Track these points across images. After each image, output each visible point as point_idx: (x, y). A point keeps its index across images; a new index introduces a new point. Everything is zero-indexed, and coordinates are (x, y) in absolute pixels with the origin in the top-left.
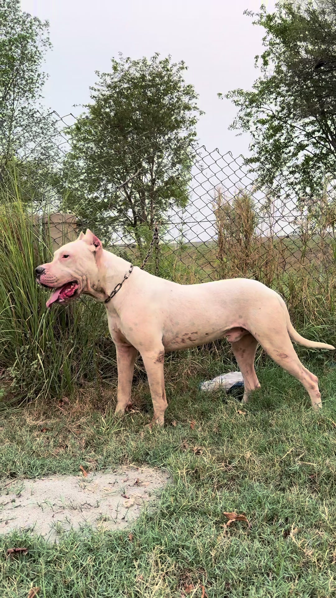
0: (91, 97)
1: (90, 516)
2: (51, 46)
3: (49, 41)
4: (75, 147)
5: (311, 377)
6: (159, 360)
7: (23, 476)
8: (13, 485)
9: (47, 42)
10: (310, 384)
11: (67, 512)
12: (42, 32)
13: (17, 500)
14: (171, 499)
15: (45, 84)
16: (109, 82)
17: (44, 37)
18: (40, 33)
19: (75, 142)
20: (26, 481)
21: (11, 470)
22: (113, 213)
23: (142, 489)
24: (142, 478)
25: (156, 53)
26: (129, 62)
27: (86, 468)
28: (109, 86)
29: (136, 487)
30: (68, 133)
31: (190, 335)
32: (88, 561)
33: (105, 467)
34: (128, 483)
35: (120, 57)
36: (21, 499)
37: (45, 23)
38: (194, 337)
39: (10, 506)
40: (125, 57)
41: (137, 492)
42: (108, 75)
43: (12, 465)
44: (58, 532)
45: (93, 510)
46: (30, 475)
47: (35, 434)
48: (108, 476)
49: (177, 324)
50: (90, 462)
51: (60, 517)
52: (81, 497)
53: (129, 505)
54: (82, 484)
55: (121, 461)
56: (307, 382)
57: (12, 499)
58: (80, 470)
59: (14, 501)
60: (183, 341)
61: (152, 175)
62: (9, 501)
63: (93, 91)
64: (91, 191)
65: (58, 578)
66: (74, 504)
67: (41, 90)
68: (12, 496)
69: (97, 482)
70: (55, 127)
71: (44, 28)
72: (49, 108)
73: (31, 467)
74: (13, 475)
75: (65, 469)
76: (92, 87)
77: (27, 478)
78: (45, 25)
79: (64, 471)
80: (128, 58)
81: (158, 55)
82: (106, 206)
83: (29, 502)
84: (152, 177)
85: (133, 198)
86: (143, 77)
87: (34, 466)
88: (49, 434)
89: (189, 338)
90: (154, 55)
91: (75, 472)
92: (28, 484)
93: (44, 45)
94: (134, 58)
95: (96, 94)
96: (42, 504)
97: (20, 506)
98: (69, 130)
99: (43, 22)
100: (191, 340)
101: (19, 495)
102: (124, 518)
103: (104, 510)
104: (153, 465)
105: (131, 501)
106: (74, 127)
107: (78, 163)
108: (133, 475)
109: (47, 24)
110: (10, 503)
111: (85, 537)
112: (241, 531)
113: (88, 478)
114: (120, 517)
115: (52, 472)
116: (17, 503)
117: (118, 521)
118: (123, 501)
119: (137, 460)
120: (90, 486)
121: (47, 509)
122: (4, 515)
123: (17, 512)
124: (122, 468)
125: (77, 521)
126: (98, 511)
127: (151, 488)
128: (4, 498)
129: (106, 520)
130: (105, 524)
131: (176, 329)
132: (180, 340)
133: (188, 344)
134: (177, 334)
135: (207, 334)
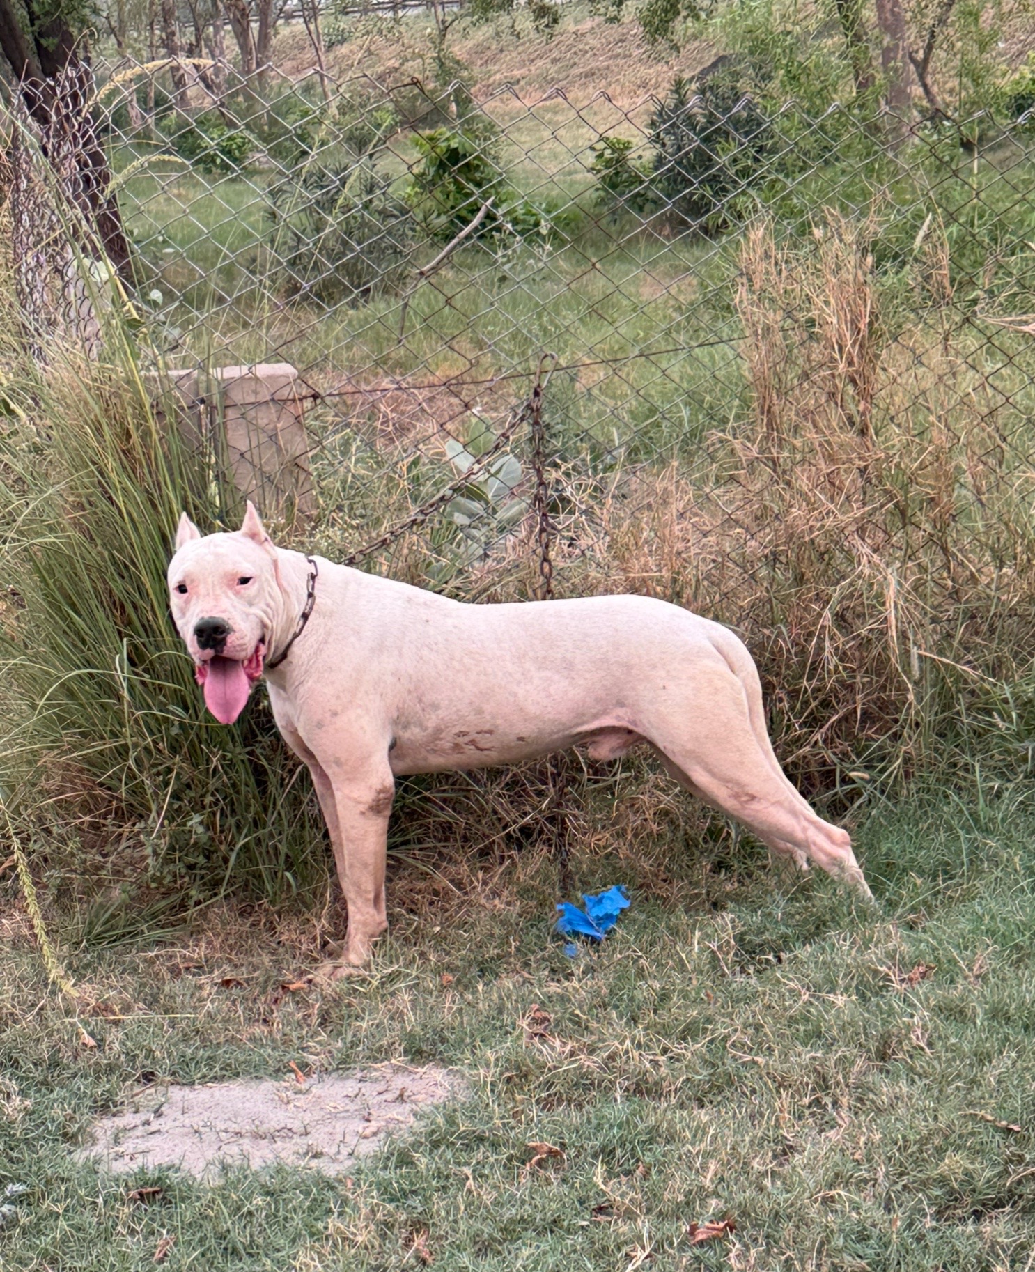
1: (288, 1152)
5: (829, 837)
6: (375, 808)
7: (169, 1078)
8: (149, 1095)
10: (828, 854)
11: (247, 1143)
13: (155, 1122)
14: (441, 1121)
20: (173, 1088)
21: (144, 1067)
23: (408, 1107)
24: (413, 1087)
27: (304, 1067)
29: (396, 1104)
31: (474, 736)
33: (343, 1065)
34: (382, 1097)
36: (161, 1120)
38: (484, 741)
39: (140, 1131)
41: (394, 1112)
43: (146, 1058)
44: (222, 1168)
45: (296, 1139)
46: (184, 1074)
47: (207, 990)
48: (348, 1082)
49: (435, 707)
50: (317, 1054)
51: (232, 1152)
52: (277, 1118)
53: (368, 1132)
54: (287, 1095)
55: (382, 1053)
56: (822, 850)
57: (143, 1118)
58: (291, 1071)
59: (147, 1123)
60: (457, 747)
62: (139, 1123)
66: (261, 1130)
68: (145, 1115)
69: (317, 1093)
73: (187, 1063)
74: (148, 1077)
75: (258, 1069)
77: (178, 1083)
79: (255, 1071)
83: (176, 1125)
87: (192, 1059)
89: (473, 742)
91: (278, 1073)
92: (176, 1093)
96: (202, 1129)
97: (159, 1131)
100: (478, 748)
101: (158, 1113)
102: (350, 1154)
103: (318, 1139)
104: (446, 1062)
105: (373, 1126)
108: (403, 1081)
110: (141, 1128)
111: (266, 1178)
112: (549, 1171)
113: (304, 1086)
114: (345, 1151)
115: (230, 1072)
116: (154, 1127)
117: (341, 1157)
118: (359, 1126)
119: (419, 1052)
120: (301, 1101)
121: (209, 1136)
122: (127, 1146)
123: (153, 1141)
124: (383, 1068)
125: (260, 1157)
126: (305, 1141)
127: (425, 1106)
128: (128, 1119)
129: (317, 1155)
130: (314, 1163)
131: (432, 721)
132: (448, 745)
133: (471, 756)
134: (438, 730)
135: (521, 739)
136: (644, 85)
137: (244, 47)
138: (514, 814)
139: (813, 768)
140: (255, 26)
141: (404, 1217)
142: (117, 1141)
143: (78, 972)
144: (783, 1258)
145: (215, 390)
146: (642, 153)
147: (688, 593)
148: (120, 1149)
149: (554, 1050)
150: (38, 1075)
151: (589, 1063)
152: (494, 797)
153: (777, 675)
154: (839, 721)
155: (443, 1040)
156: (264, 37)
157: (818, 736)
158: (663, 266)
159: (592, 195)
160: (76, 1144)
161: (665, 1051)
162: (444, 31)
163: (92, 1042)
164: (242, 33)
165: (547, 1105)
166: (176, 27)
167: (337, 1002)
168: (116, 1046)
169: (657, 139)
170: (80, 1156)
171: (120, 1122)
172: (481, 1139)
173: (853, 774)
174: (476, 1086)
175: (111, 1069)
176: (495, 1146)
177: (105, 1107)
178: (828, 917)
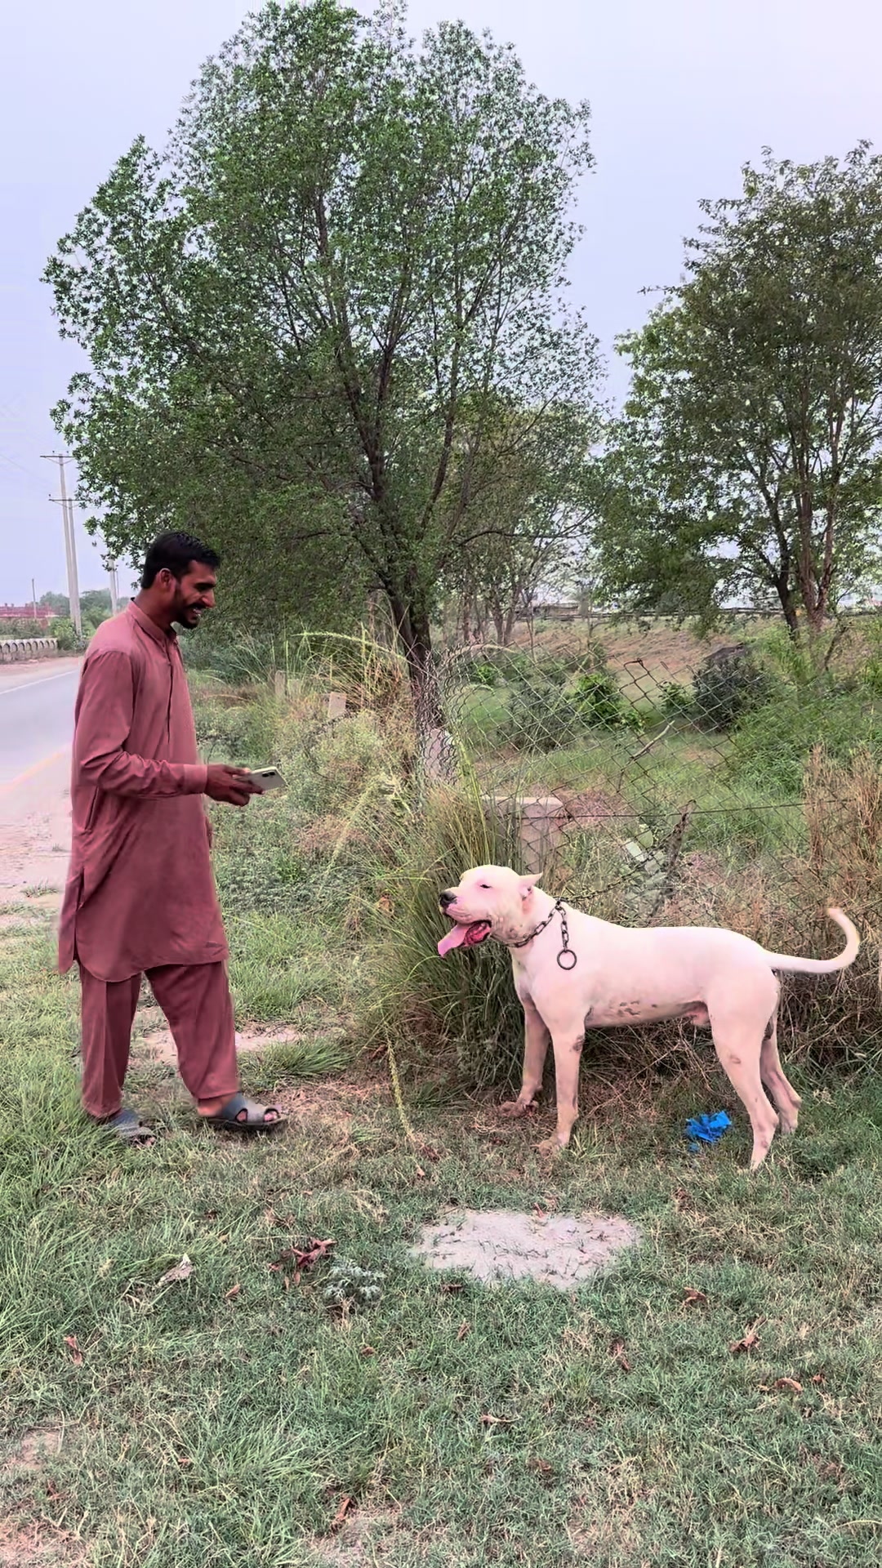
0: (687, 264)
1: (535, 1267)
2: (591, 162)
3: (589, 151)
4: (641, 385)
6: (576, 1048)
7: (466, 1204)
8: (453, 1213)
9: (583, 155)
11: (511, 1258)
12: (571, 133)
13: (457, 1233)
14: (629, 1262)
15: (573, 249)
16: (733, 222)
17: (575, 144)
18: (567, 136)
19: (641, 372)
20: (468, 1211)
21: (452, 1194)
22: (727, 549)
23: (605, 1245)
24: (608, 1231)
25: (862, 142)
26: (786, 171)
27: (543, 1206)
28: (734, 232)
29: (599, 1241)
30: (627, 349)
31: (629, 1006)
32: (521, 1308)
33: (566, 1209)
34: (590, 1235)
35: (766, 158)
36: (461, 1233)
37: (581, 110)
38: (635, 1008)
40: (778, 157)
41: (598, 1248)
42: (733, 203)
43: (454, 1189)
44: (498, 1276)
45: (540, 1259)
46: (475, 1202)
47: (486, 1145)
48: (569, 1221)
50: (550, 1199)
51: (502, 1261)
52: (529, 1243)
53: (583, 1260)
54: (533, 1226)
55: (589, 1204)
57: (451, 1230)
58: (535, 1208)
59: (453, 1234)
60: (620, 1013)
61: (834, 453)
62: (448, 1233)
63: (693, 249)
64: (675, 492)
65: (490, 1319)
66: (520, 1250)
67: (563, 265)
68: (452, 1228)
69: (551, 1226)
70: (594, 356)
71: (577, 122)
72: (579, 310)
73: (476, 1195)
74: (454, 1202)
75: (516, 1204)
76: (689, 239)
77: (470, 1208)
78: (579, 114)
79: (514, 1205)
80: (786, 163)
81: (867, 146)
82: (711, 532)
83: (469, 1237)
84: (835, 459)
85: (785, 505)
86: (824, 205)
87: (479, 1194)
88: (503, 1149)
89: (629, 1010)
90: (857, 145)
91: (530, 1208)
92: (470, 1214)
93: (576, 162)
94: (800, 160)
95: (697, 255)
96: (485, 1243)
97: (459, 1240)
98: (628, 342)
99: (575, 107)
100: (633, 1013)
101: (460, 1228)
102: (573, 1276)
103: (553, 1261)
104: (629, 1216)
105: (586, 1257)
106: (641, 333)
107: (647, 425)
108: (601, 1225)
109: (584, 112)
110: (449, 1237)
111: (524, 1287)
112: (698, 1310)
113: (543, 1220)
114: (570, 1272)
115: (501, 1203)
116: (456, 1237)
117: (567, 1276)
118: (577, 1255)
119: (610, 1207)
120: (543, 1231)
121: (489, 1249)
122: (442, 1248)
123: (456, 1248)
124: (588, 1215)
125: (520, 1268)
126: (545, 1261)
127: (616, 1245)
128: (441, 1229)
129: (553, 1273)
130: (551, 1277)
131: (609, 996)
132: (615, 1011)
133: (628, 1018)
134: (611, 1002)
135: (654, 1006)
136: (684, 659)
137: (500, 632)
138: (658, 1053)
139: (830, 1046)
140: (505, 623)
141: (609, 1331)
142: (435, 1243)
143: (416, 1123)
144: (860, 1405)
145: (518, 809)
146: (689, 691)
147: (764, 940)
148: (437, 1250)
149: (694, 1220)
150: (392, 1192)
151: (719, 1233)
152: (648, 1043)
153: (813, 990)
154: (846, 1021)
155: (625, 1201)
156: (509, 628)
157: (834, 1027)
158: (696, 745)
159: (659, 708)
160: (412, 1241)
161: (763, 1230)
162: (592, 629)
163: (422, 1173)
164: (499, 625)
165: (693, 1260)
166: (469, 621)
167: (561, 1166)
168: (437, 1178)
169: (696, 685)
170: (415, 1251)
171: (437, 1230)
172: (653, 1278)
173: (857, 1054)
174: (650, 1239)
175: (433, 1194)
176: (662, 1284)
177: (429, 1219)
178: (853, 1147)
